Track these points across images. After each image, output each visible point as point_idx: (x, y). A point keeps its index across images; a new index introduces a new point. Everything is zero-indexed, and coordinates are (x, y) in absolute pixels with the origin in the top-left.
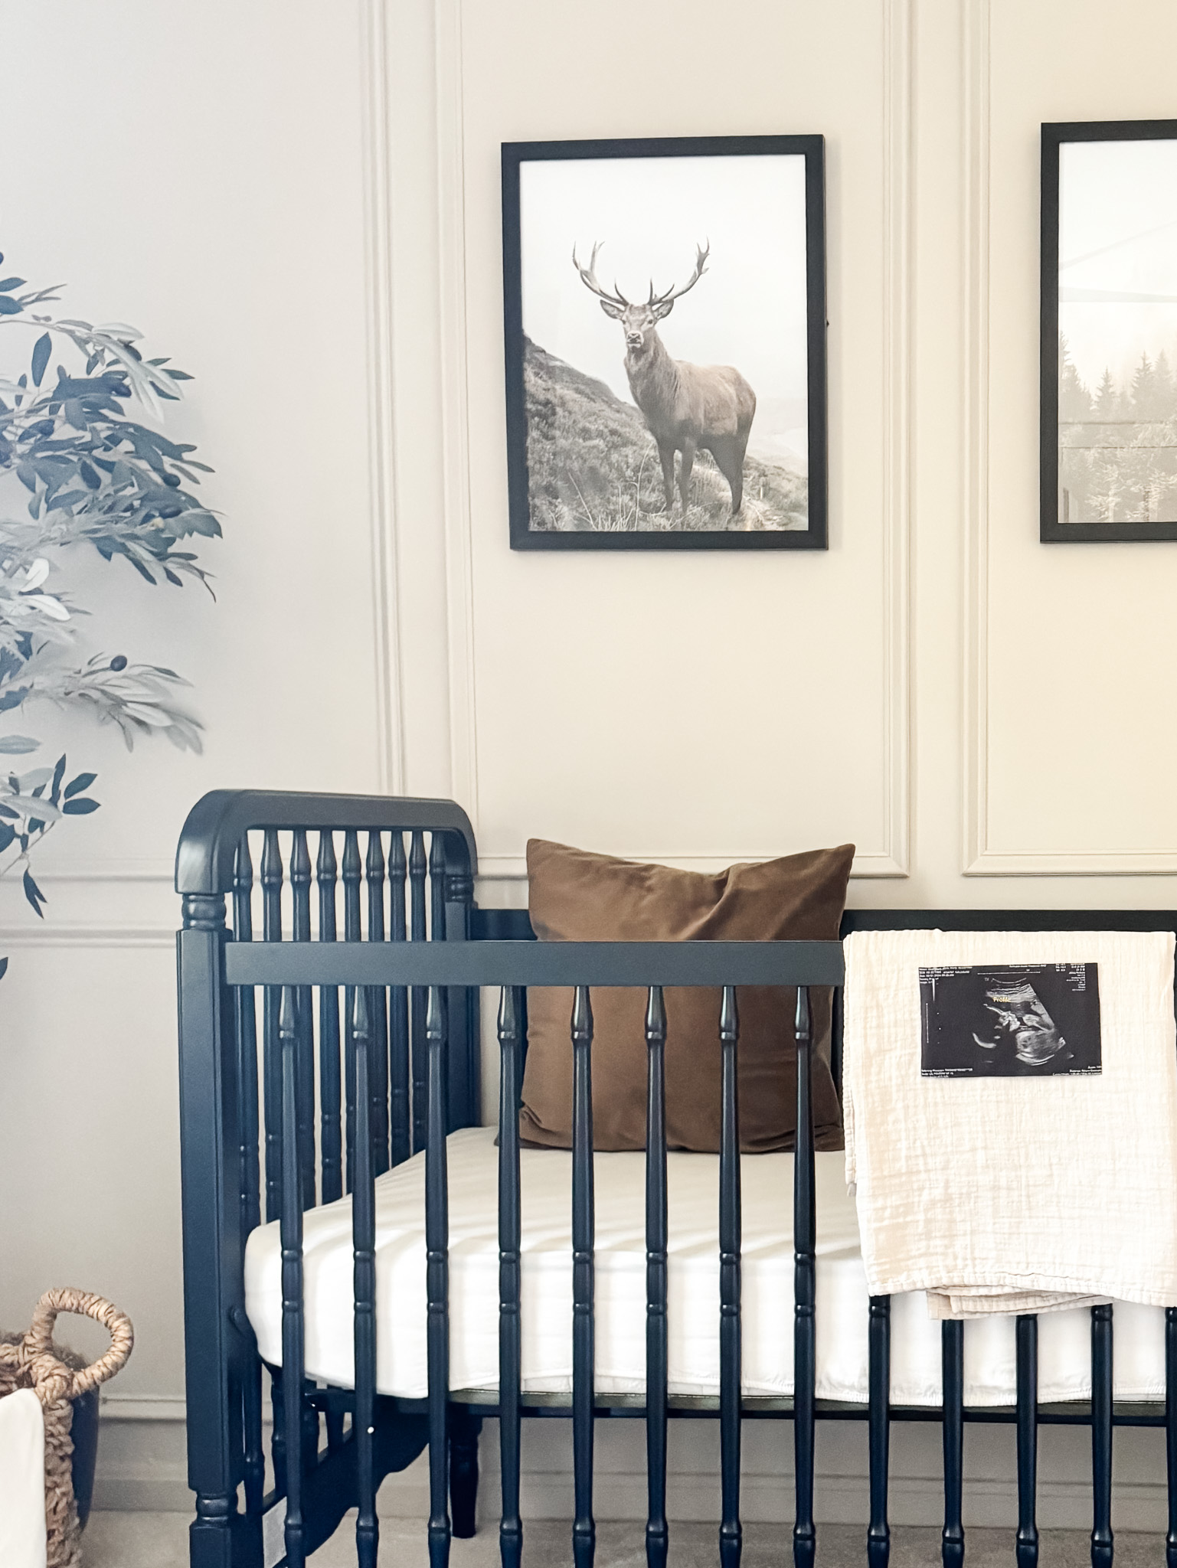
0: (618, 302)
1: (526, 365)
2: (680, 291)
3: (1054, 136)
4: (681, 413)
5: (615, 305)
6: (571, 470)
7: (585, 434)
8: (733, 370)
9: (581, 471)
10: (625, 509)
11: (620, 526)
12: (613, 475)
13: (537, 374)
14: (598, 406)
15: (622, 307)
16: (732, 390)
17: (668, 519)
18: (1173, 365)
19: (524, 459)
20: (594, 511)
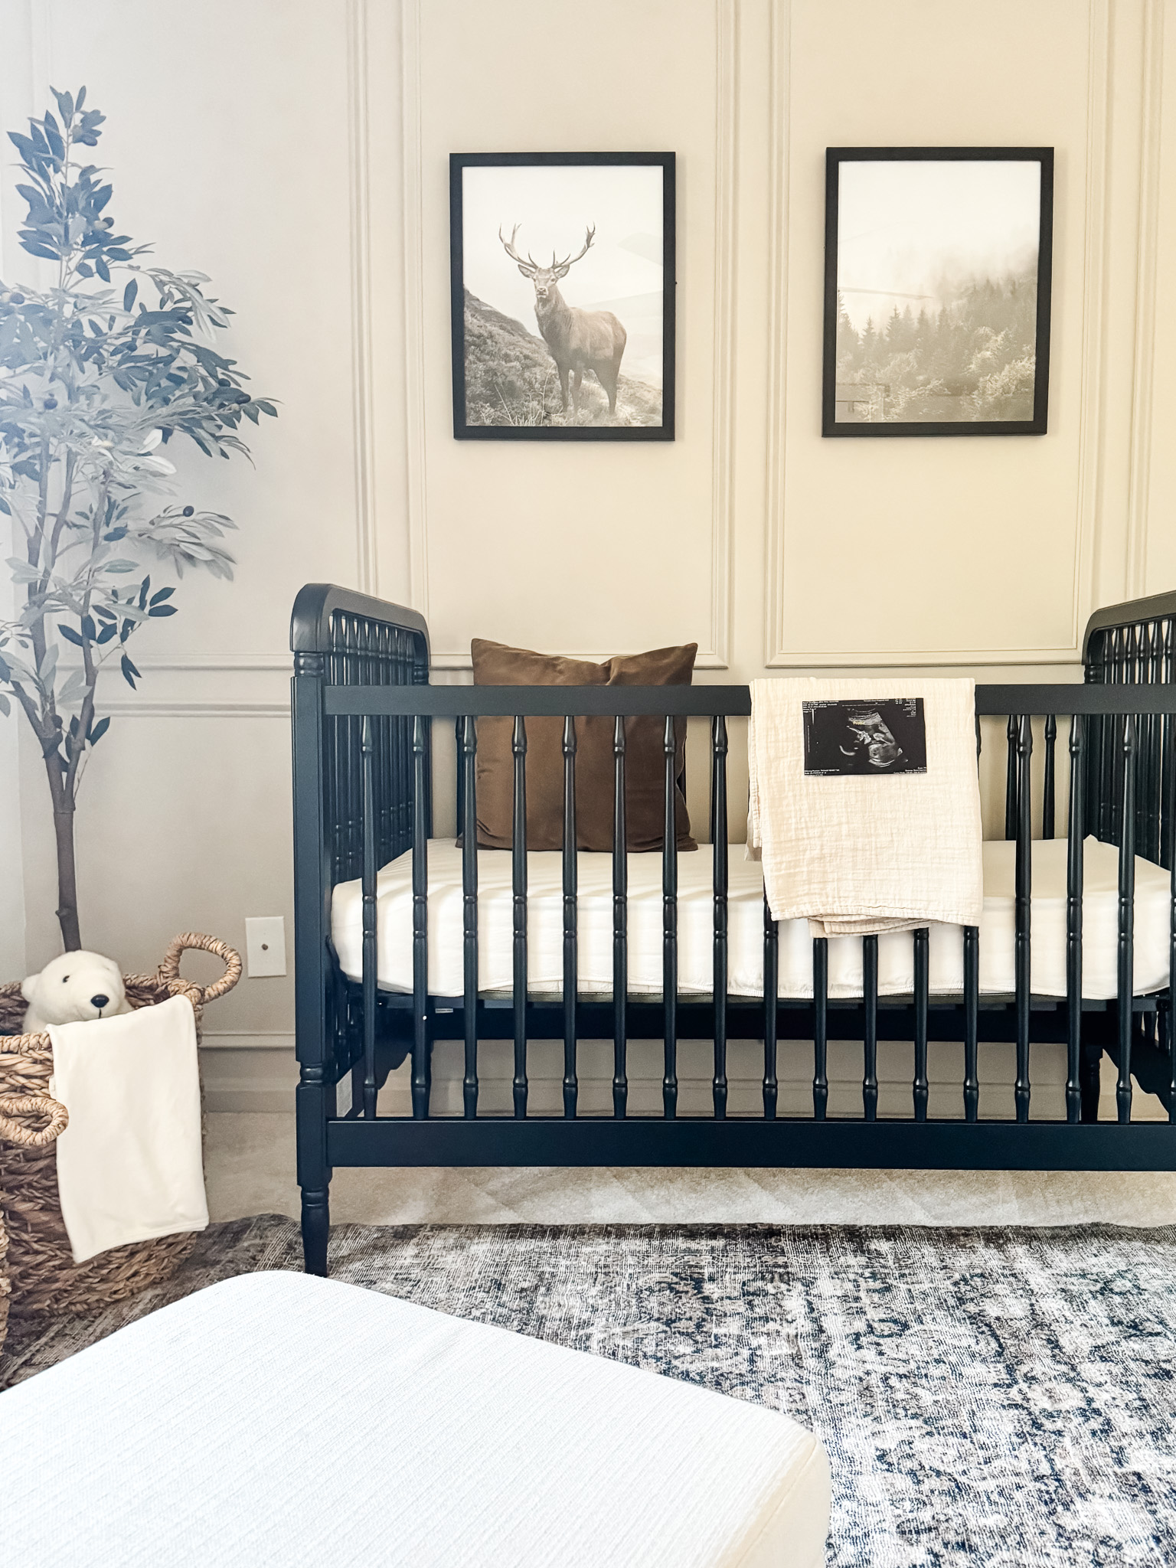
0: (530, 266)
1: (465, 309)
2: (574, 258)
3: (835, 157)
4: (575, 344)
5: (528, 268)
6: (496, 383)
7: (507, 358)
8: (610, 314)
9: (503, 383)
10: (534, 411)
11: (531, 422)
12: (526, 387)
13: (473, 316)
14: (516, 338)
15: (533, 270)
16: (610, 328)
17: (564, 418)
18: (915, 315)
19: (463, 375)
20: (513, 412)
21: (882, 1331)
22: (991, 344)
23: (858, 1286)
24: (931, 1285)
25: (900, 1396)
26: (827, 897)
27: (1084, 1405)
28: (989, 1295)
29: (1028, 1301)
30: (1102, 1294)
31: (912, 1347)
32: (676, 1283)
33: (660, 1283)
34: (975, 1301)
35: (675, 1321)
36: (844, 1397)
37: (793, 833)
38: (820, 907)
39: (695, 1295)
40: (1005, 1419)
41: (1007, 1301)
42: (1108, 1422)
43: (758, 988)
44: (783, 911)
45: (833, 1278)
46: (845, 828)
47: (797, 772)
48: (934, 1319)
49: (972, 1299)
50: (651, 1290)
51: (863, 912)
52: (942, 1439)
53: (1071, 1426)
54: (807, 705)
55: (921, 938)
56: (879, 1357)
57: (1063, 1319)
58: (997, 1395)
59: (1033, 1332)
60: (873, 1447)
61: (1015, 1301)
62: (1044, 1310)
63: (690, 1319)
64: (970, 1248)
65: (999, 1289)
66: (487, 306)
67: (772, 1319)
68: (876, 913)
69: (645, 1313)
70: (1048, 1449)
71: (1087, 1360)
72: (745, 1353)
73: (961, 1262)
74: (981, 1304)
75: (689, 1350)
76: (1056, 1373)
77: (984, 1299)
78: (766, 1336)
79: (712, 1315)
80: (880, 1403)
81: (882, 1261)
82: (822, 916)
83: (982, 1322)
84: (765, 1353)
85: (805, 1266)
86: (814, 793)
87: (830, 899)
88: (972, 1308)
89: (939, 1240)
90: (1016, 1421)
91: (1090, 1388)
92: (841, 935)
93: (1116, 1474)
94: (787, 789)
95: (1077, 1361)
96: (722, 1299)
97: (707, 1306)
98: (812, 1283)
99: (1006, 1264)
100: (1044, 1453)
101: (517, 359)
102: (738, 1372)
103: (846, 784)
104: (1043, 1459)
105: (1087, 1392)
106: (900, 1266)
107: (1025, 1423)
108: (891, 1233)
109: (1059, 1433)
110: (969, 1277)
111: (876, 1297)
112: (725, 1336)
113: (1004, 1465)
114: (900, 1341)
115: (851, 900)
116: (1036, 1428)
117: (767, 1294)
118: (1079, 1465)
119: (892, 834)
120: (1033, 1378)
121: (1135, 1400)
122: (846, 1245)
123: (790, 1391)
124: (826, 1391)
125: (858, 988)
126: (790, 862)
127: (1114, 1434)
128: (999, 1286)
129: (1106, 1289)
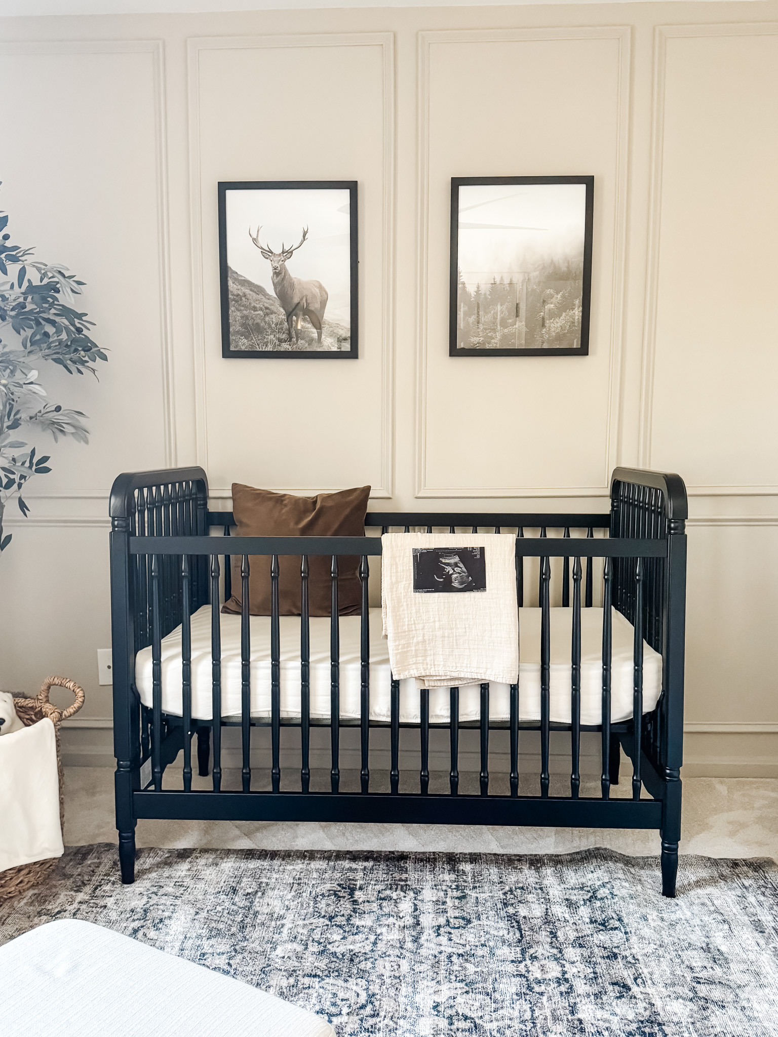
0: (269, 252)
1: (229, 279)
2: (296, 247)
3: (457, 183)
4: (296, 300)
5: (267, 253)
6: (248, 324)
7: (255, 309)
8: (318, 282)
9: (253, 324)
10: (272, 341)
11: (269, 348)
12: (266, 326)
13: (233, 283)
14: (260, 296)
15: (270, 254)
16: (318, 290)
17: (290, 345)
18: (507, 281)
19: (228, 319)
20: (258, 342)
21: (455, 924)
22: (554, 300)
23: (447, 894)
24: (490, 894)
25: (456, 968)
26: (427, 665)
27: (560, 976)
28: (523, 901)
29: (545, 907)
30: (590, 901)
31: (470, 936)
32: (339, 891)
33: (329, 890)
34: (514, 905)
35: (333, 918)
36: (423, 967)
37: (406, 627)
38: (423, 671)
39: (349, 899)
40: (512, 984)
41: (533, 906)
42: (571, 987)
43: (387, 716)
44: (400, 674)
45: (433, 889)
46: (437, 624)
47: (409, 590)
48: (487, 917)
49: (512, 904)
50: (323, 895)
51: (448, 674)
52: (474, 996)
53: (549, 989)
54: (415, 550)
55: (485, 689)
56: (449, 942)
57: (563, 919)
58: (510, 968)
59: (543, 926)
60: (433, 1001)
61: (537, 906)
62: (553, 913)
63: (343, 915)
64: (520, 869)
65: (530, 897)
66: (242, 276)
67: (392, 915)
68: (455, 675)
69: (317, 912)
70: (533, 1004)
71: (571, 946)
72: (372, 938)
73: (512, 878)
74: (517, 907)
75: (338, 938)
76: (549, 954)
77: (520, 904)
78: (387, 927)
79: (356, 913)
80: (442, 971)
81: (464, 877)
82: (424, 677)
83: (514, 920)
84: (384, 938)
85: (418, 880)
86: (419, 603)
87: (429, 666)
88: (511, 910)
89: (502, 864)
90: (518, 985)
91: (567, 965)
92: (435, 688)
93: (568, 1020)
94: (403, 601)
95: (565, 946)
96: (364, 902)
97: (354, 906)
98: (420, 892)
99: (538, 881)
100: (530, 1006)
101: (261, 309)
102: (364, 952)
103: (438, 598)
104: (528, 1009)
105: (564, 967)
106: (475, 881)
107: (524, 986)
108: (474, 858)
109: (542, 994)
110: (514, 889)
111: (457, 901)
112: (363, 926)
113: (505, 1013)
114: (463, 932)
115: (441, 666)
116: (529, 990)
117: (391, 899)
118: (549, 1014)
119: (465, 628)
120: (536, 957)
121: (591, 973)
122: (445, 866)
123: (392, 963)
124: (413, 963)
125: (447, 717)
126: (404, 645)
127: (573, 995)
128: (531, 896)
129: (593, 897)
